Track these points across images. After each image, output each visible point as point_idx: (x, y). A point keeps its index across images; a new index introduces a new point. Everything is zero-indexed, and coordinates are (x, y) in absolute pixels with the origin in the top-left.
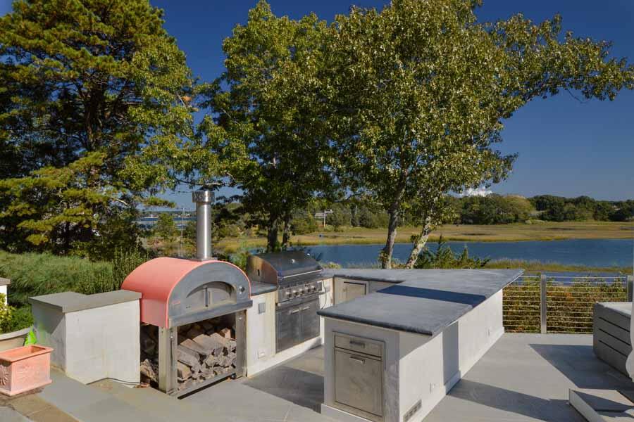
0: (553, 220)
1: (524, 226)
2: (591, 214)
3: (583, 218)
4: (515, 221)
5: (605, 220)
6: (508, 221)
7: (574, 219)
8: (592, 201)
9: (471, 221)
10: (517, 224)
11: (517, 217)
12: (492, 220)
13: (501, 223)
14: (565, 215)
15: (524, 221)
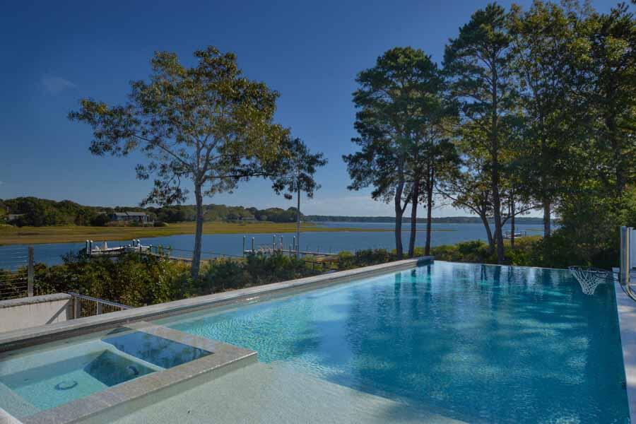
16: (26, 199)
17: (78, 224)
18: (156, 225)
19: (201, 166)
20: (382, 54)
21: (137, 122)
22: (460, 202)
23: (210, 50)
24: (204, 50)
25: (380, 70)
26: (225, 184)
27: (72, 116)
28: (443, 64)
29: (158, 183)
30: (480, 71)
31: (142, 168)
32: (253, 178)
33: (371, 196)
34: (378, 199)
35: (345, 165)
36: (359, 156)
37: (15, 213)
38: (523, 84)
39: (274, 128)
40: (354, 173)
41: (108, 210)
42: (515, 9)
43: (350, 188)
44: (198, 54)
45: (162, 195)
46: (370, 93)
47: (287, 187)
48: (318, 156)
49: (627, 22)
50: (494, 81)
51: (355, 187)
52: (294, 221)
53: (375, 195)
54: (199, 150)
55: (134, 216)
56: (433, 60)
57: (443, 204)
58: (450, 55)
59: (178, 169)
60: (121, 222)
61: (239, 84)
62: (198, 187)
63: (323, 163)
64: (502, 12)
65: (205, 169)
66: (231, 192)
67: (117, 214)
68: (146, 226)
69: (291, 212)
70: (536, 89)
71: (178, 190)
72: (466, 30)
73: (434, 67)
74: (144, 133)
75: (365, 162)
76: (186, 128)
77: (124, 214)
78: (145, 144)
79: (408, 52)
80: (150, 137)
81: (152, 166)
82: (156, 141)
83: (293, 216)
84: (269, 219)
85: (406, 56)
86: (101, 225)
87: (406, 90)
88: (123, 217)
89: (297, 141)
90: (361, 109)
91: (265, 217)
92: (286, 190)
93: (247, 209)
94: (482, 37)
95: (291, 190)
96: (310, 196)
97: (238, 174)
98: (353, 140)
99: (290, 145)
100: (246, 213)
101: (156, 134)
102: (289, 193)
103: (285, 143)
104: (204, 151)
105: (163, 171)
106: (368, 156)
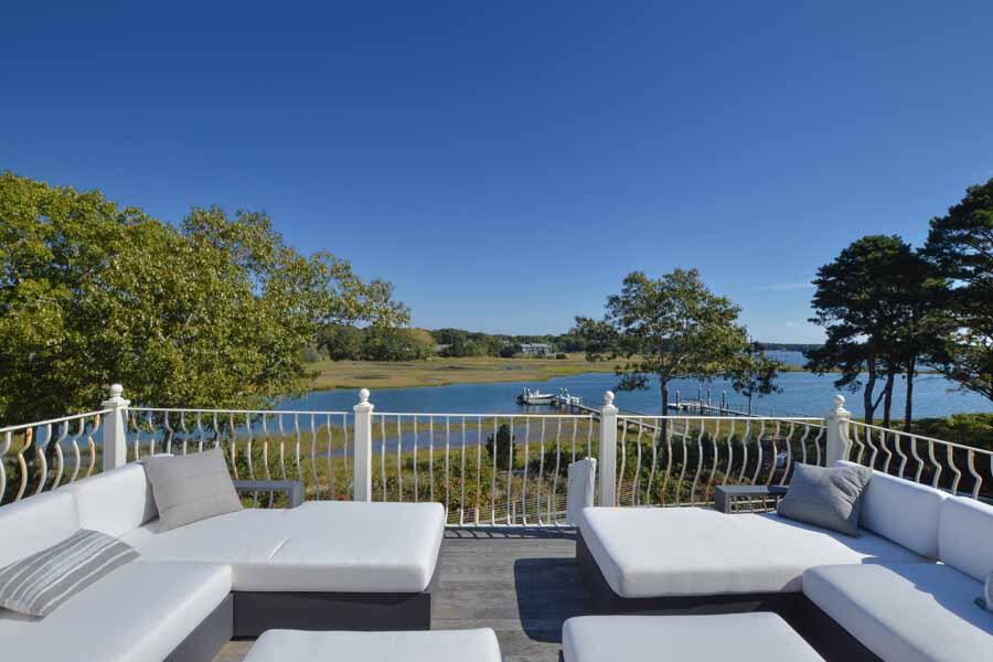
0: (455, 355)
2: (486, 350)
3: (479, 354)
4: (417, 358)
5: (497, 356)
6: (410, 358)
7: (471, 355)
8: (485, 335)
10: (419, 361)
11: (418, 352)
12: (394, 356)
13: (403, 360)
14: (464, 350)
15: (424, 358)
16: (447, 331)
17: (490, 356)
18: (558, 357)
20: (848, 246)
37: (440, 344)
67: (522, 344)
68: (550, 358)
72: (957, 210)
77: (526, 345)
79: (880, 244)
86: (510, 357)
98: (810, 320)
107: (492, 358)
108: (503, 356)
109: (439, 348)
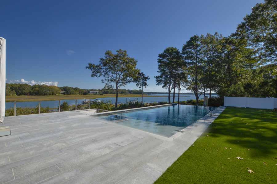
0: (67, 94)
1: (56, 96)
2: (78, 92)
3: (75, 94)
4: (52, 94)
5: (81, 94)
6: (50, 94)
7: (73, 94)
8: (79, 89)
9: (34, 94)
10: (53, 95)
11: (53, 93)
12: (43, 94)
13: (47, 95)
14: (71, 93)
15: (55, 94)
16: (65, 87)
17: (79, 94)
18: (101, 95)
19: (118, 80)
20: (165, 49)
21: (102, 69)
22: (188, 89)
23: (120, 50)
24: (119, 50)
25: (164, 53)
26: (123, 84)
27: (87, 68)
28: (182, 51)
29: (106, 84)
30: (192, 53)
31: (103, 80)
32: (131, 83)
33: (162, 87)
34: (164, 88)
35: (155, 79)
36: (159, 77)
37: (63, 91)
38: (204, 56)
39: (136, 70)
40: (157, 81)
41: (87, 90)
42: (202, 36)
43: (157, 85)
44: (117, 51)
45: (107, 87)
46: (162, 59)
47: (140, 85)
48: (147, 77)
49: (232, 41)
50: (196, 56)
51: (158, 84)
52: (141, 94)
53: (163, 87)
54: (117, 75)
55: (95, 92)
56: (179, 51)
57: (183, 89)
58: (184, 49)
59: (111, 80)
60: (91, 94)
61: (127, 59)
62: (117, 85)
63: (149, 79)
64: (198, 38)
65: (119, 80)
66: (125, 86)
67: (90, 91)
68: (98, 95)
69: (140, 91)
70: (208, 58)
71: (111, 86)
72: (188, 42)
73: (179, 53)
74: (104, 72)
75: (160, 78)
76: (114, 70)
77: (92, 91)
78: (104, 74)
79: (172, 49)
80: (105, 72)
81: (106, 80)
82: (106, 73)
83: (140, 92)
84: (133, 93)
85: (172, 50)
86: (86, 94)
87: (172, 59)
88: (92, 92)
89: (142, 73)
90: (159, 64)
91: (132, 92)
92: (139, 86)
93: (127, 90)
94: (192, 44)
95: (141, 86)
96: (146, 87)
97: (127, 82)
98: (157, 72)
99: (140, 74)
100: (127, 91)
101: (107, 72)
102: (140, 86)
103: (139, 74)
104: (118, 76)
105: (108, 81)
106: (161, 77)
107: (80, 95)
108: (84, 94)
109: (62, 92)
